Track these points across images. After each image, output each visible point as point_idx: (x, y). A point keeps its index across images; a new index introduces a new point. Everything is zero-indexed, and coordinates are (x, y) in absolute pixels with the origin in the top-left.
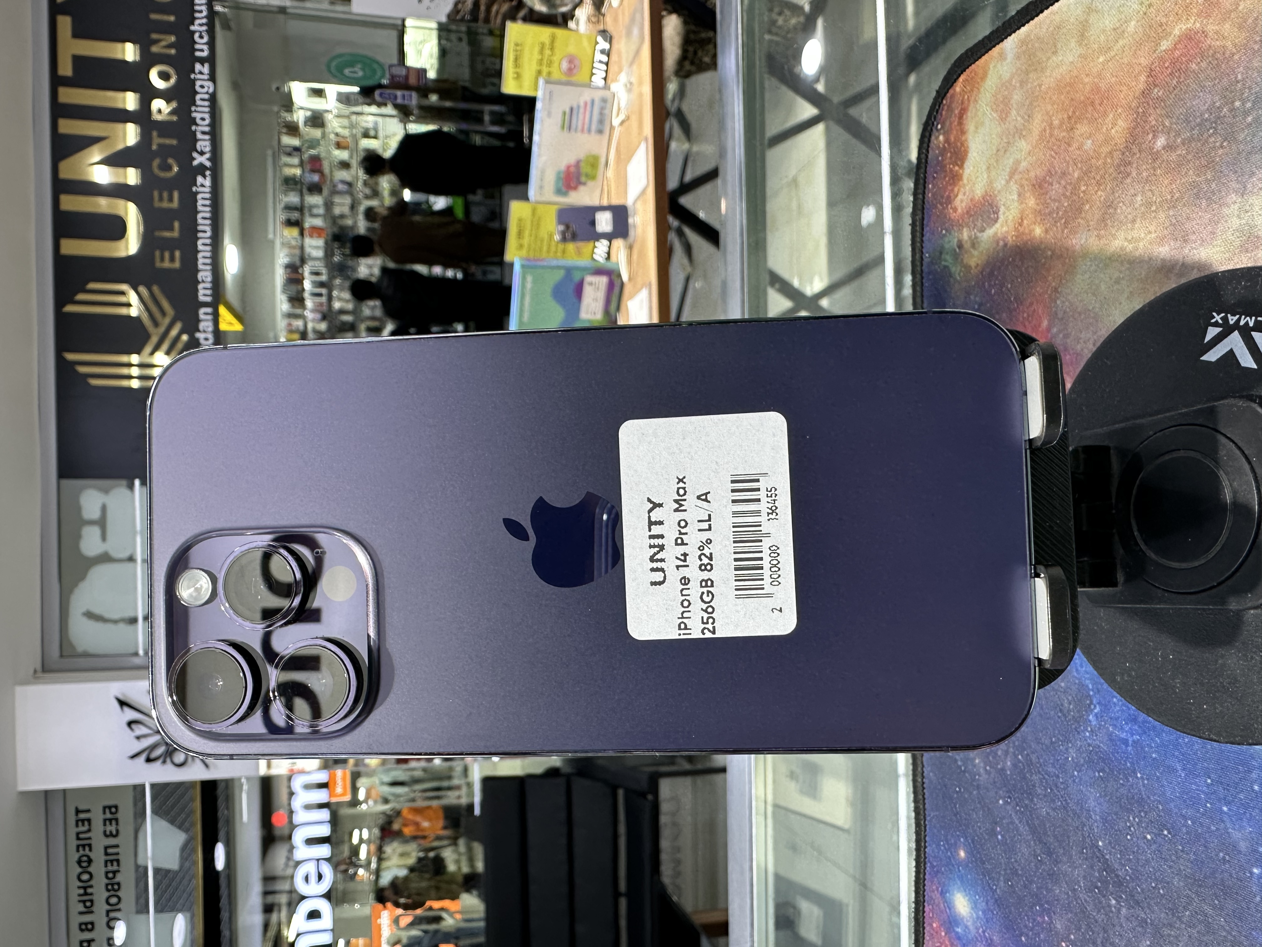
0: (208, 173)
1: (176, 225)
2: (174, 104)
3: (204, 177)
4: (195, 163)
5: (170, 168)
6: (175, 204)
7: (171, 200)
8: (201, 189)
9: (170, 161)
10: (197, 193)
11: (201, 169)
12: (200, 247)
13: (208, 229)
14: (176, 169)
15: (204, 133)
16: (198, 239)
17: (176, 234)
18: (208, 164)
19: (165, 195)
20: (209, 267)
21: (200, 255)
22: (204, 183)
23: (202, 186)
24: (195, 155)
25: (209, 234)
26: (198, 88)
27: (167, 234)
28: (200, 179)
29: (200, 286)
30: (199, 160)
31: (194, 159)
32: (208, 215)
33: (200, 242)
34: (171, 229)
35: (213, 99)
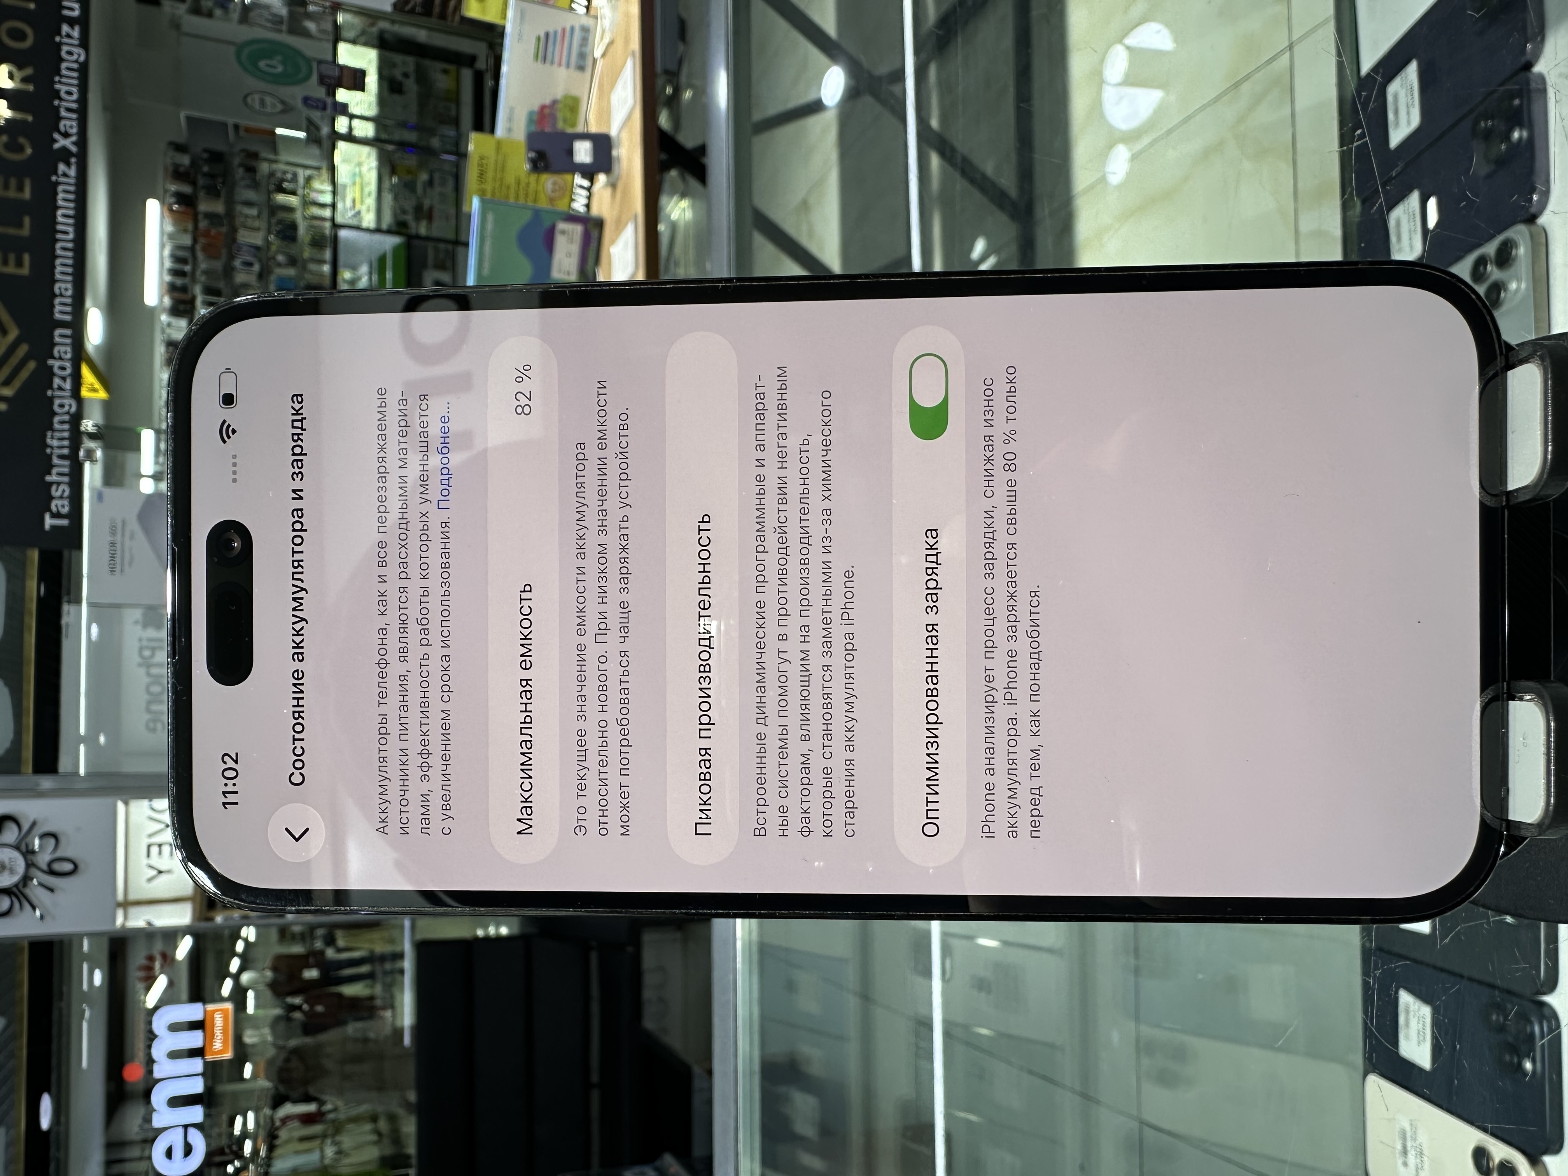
0: (73, 160)
1: (27, 220)
2: (29, 71)
3: (68, 164)
4: (56, 146)
5: (21, 149)
6: (27, 194)
7: (20, 188)
8: (62, 179)
9: (22, 140)
10: (58, 183)
11: (65, 155)
12: (59, 252)
13: (70, 229)
14: (29, 151)
15: (69, 110)
16: (57, 240)
17: (26, 231)
18: (74, 149)
19: (13, 182)
20: (70, 278)
21: (58, 261)
22: (67, 172)
23: (65, 175)
24: (56, 136)
25: (71, 236)
26: (63, 54)
27: (12, 231)
28: (62, 167)
29: (57, 301)
30: (61, 142)
31: (56, 141)
32: (71, 212)
33: (59, 245)
34: (20, 225)
35: (83, 70)
